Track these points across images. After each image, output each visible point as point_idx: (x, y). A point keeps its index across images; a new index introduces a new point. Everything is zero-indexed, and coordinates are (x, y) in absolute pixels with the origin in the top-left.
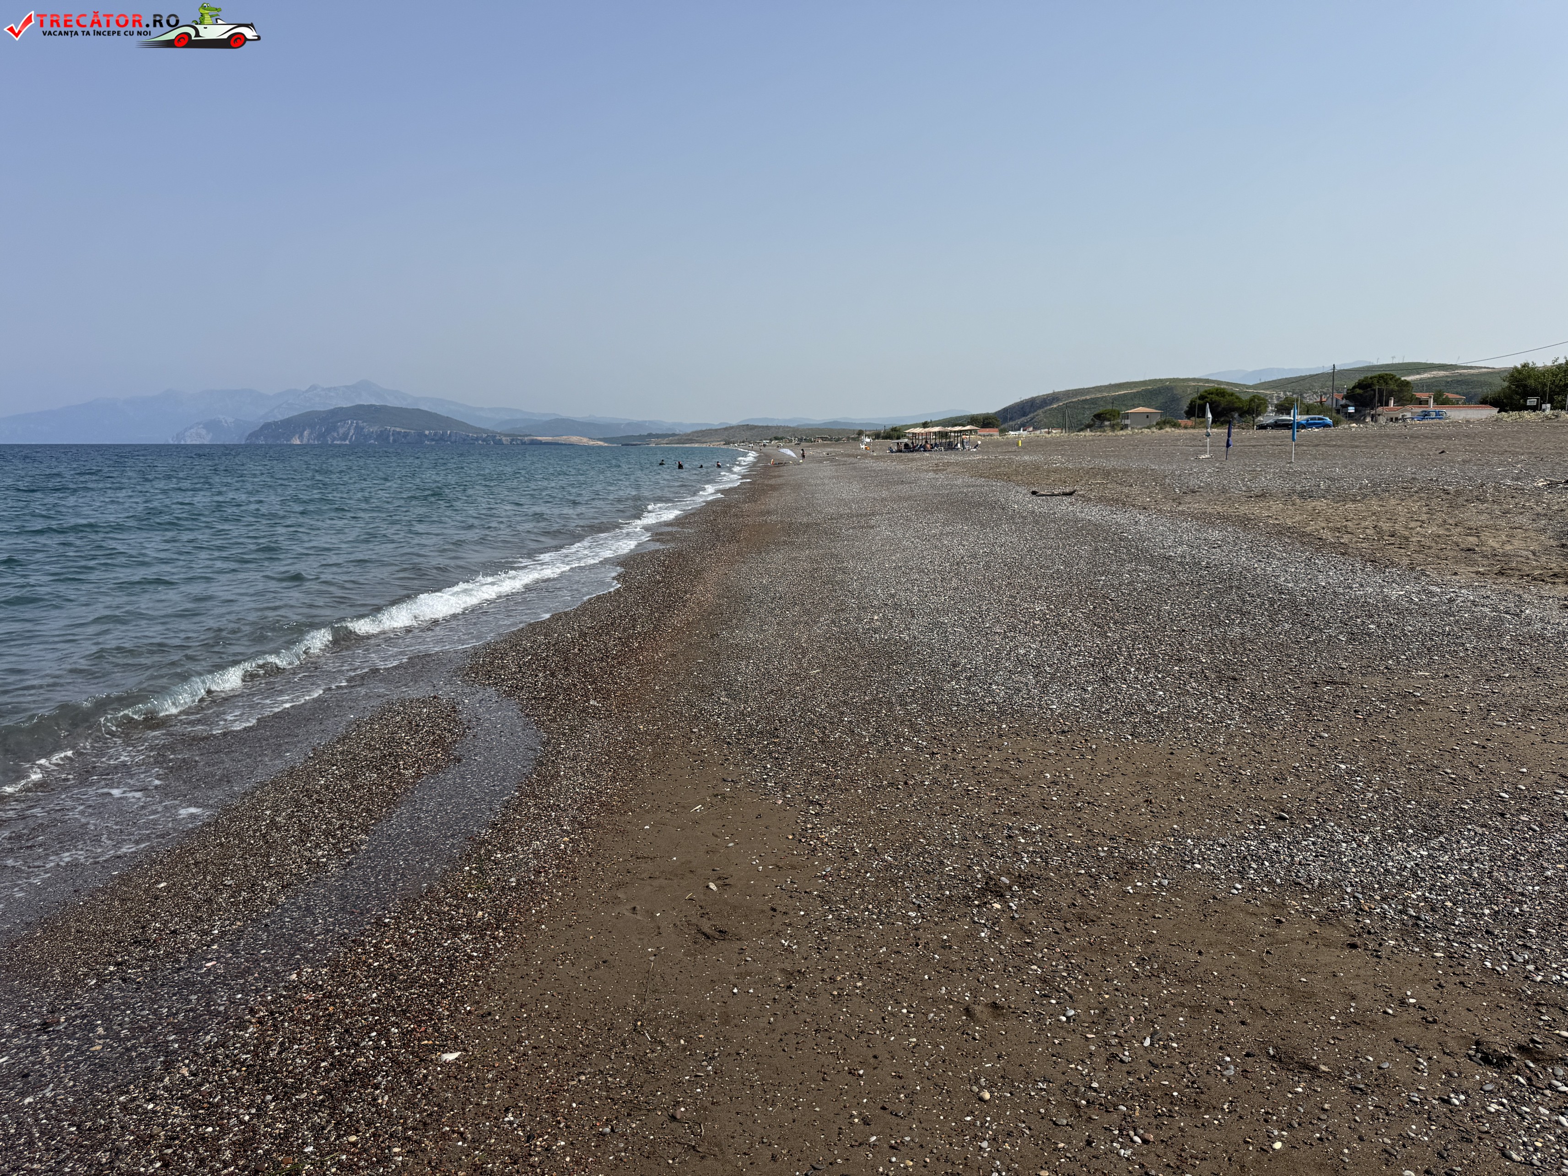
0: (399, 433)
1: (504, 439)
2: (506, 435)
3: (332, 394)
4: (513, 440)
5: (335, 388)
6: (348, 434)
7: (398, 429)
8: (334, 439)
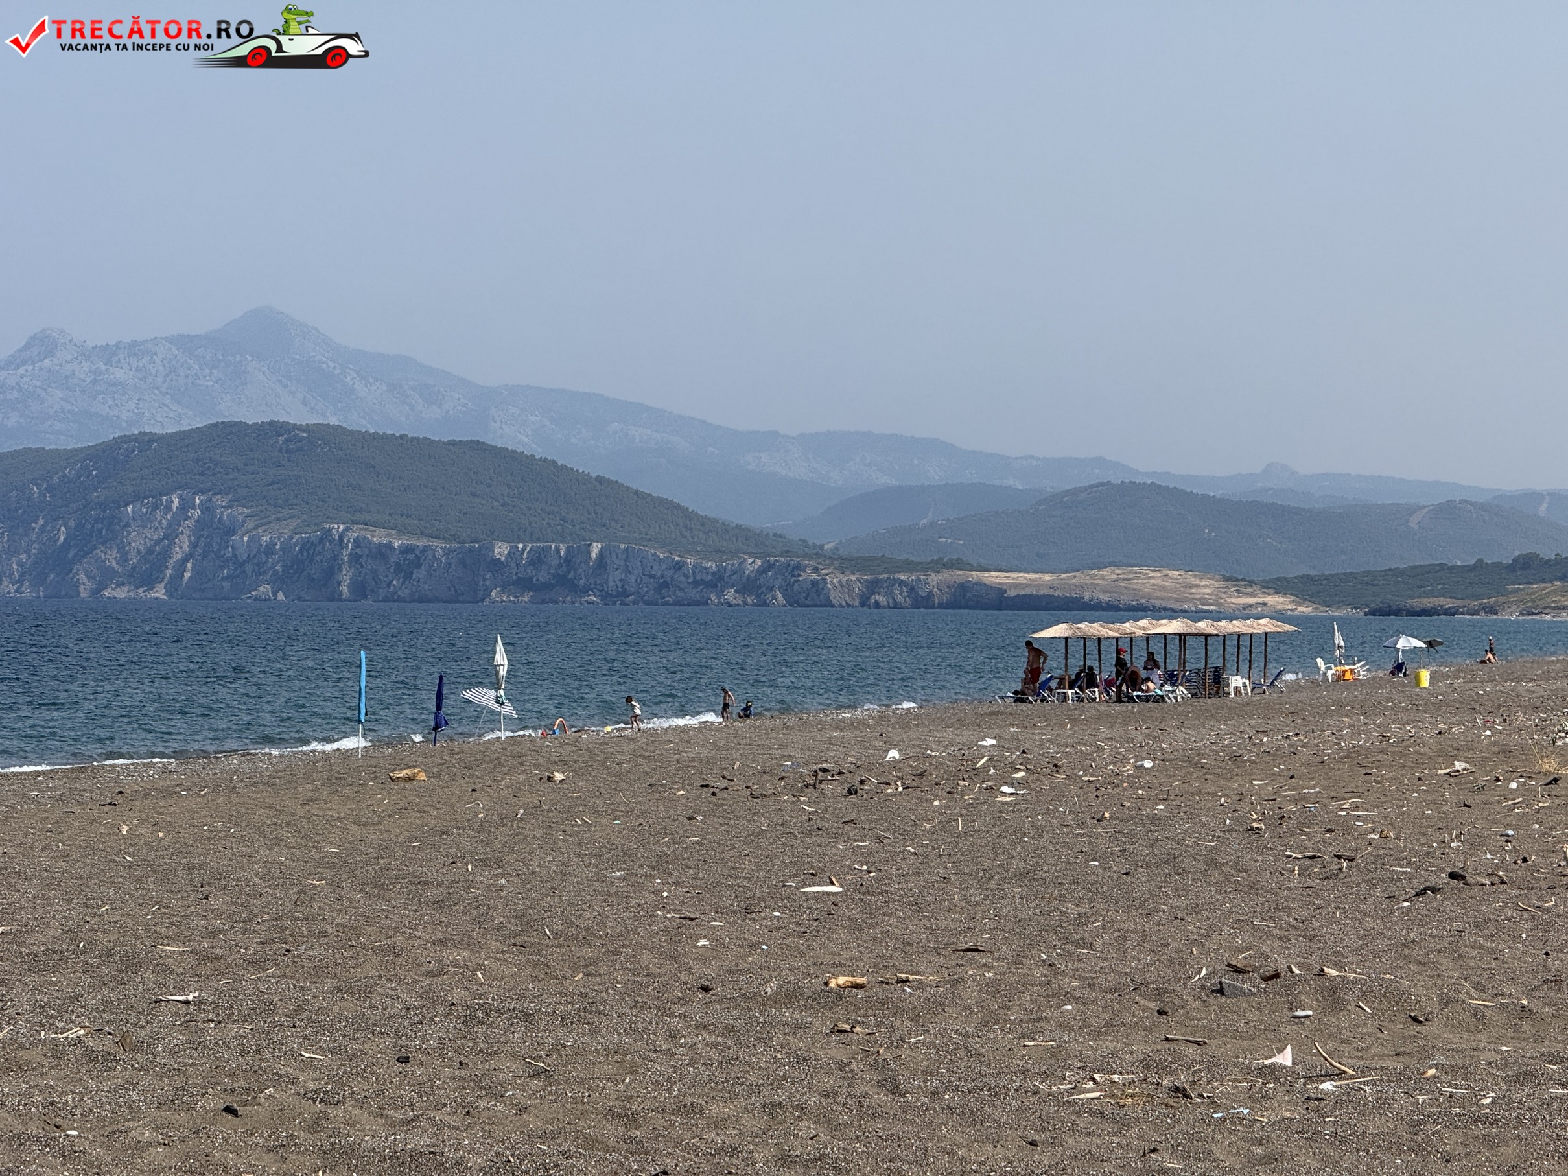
0: (382, 552)
1: (833, 579)
2: (846, 563)
3: (119, 374)
4: (873, 586)
5: (135, 349)
6: (166, 554)
7: (378, 537)
8: (106, 577)
